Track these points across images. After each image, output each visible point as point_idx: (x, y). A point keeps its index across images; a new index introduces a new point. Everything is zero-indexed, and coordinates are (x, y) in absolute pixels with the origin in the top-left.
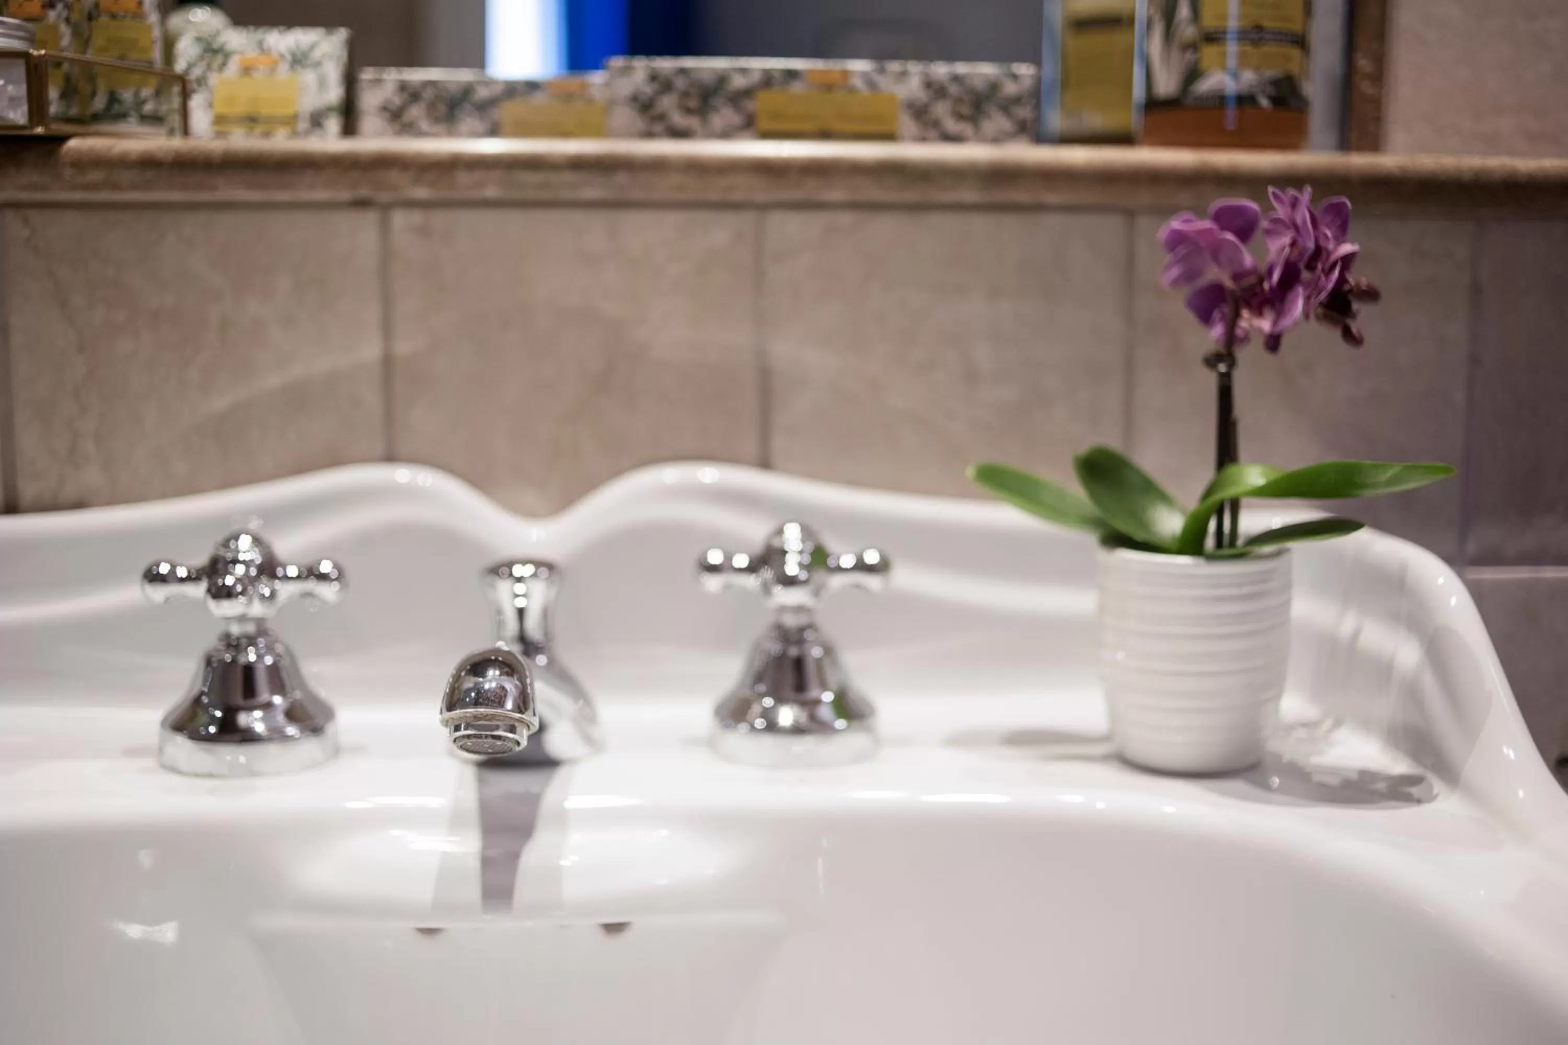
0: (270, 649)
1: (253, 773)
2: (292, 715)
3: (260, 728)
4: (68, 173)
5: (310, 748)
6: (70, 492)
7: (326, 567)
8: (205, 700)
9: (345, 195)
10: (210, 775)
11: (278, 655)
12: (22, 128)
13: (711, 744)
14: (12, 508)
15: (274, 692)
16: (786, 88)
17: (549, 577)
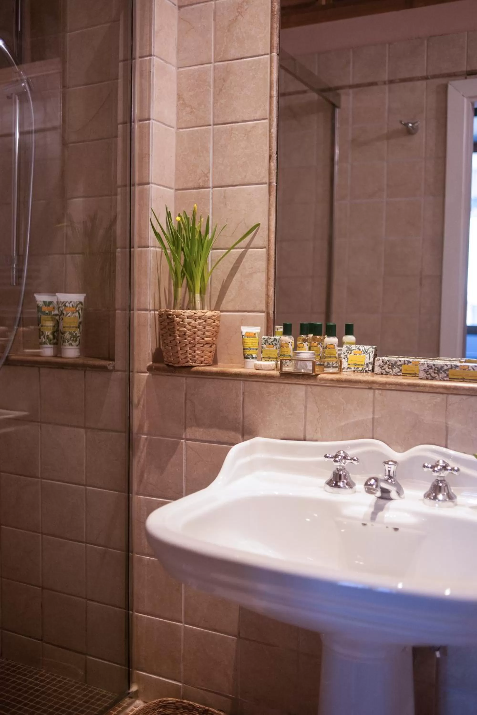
0: (345, 472)
1: (339, 493)
2: (347, 484)
3: (342, 485)
4: (318, 381)
5: (350, 490)
6: (315, 438)
7: (355, 458)
8: (332, 480)
9: (368, 387)
10: (332, 493)
11: (346, 473)
12: (311, 373)
13: (423, 500)
14: (305, 440)
15: (344, 479)
16: (455, 369)
17: (396, 465)
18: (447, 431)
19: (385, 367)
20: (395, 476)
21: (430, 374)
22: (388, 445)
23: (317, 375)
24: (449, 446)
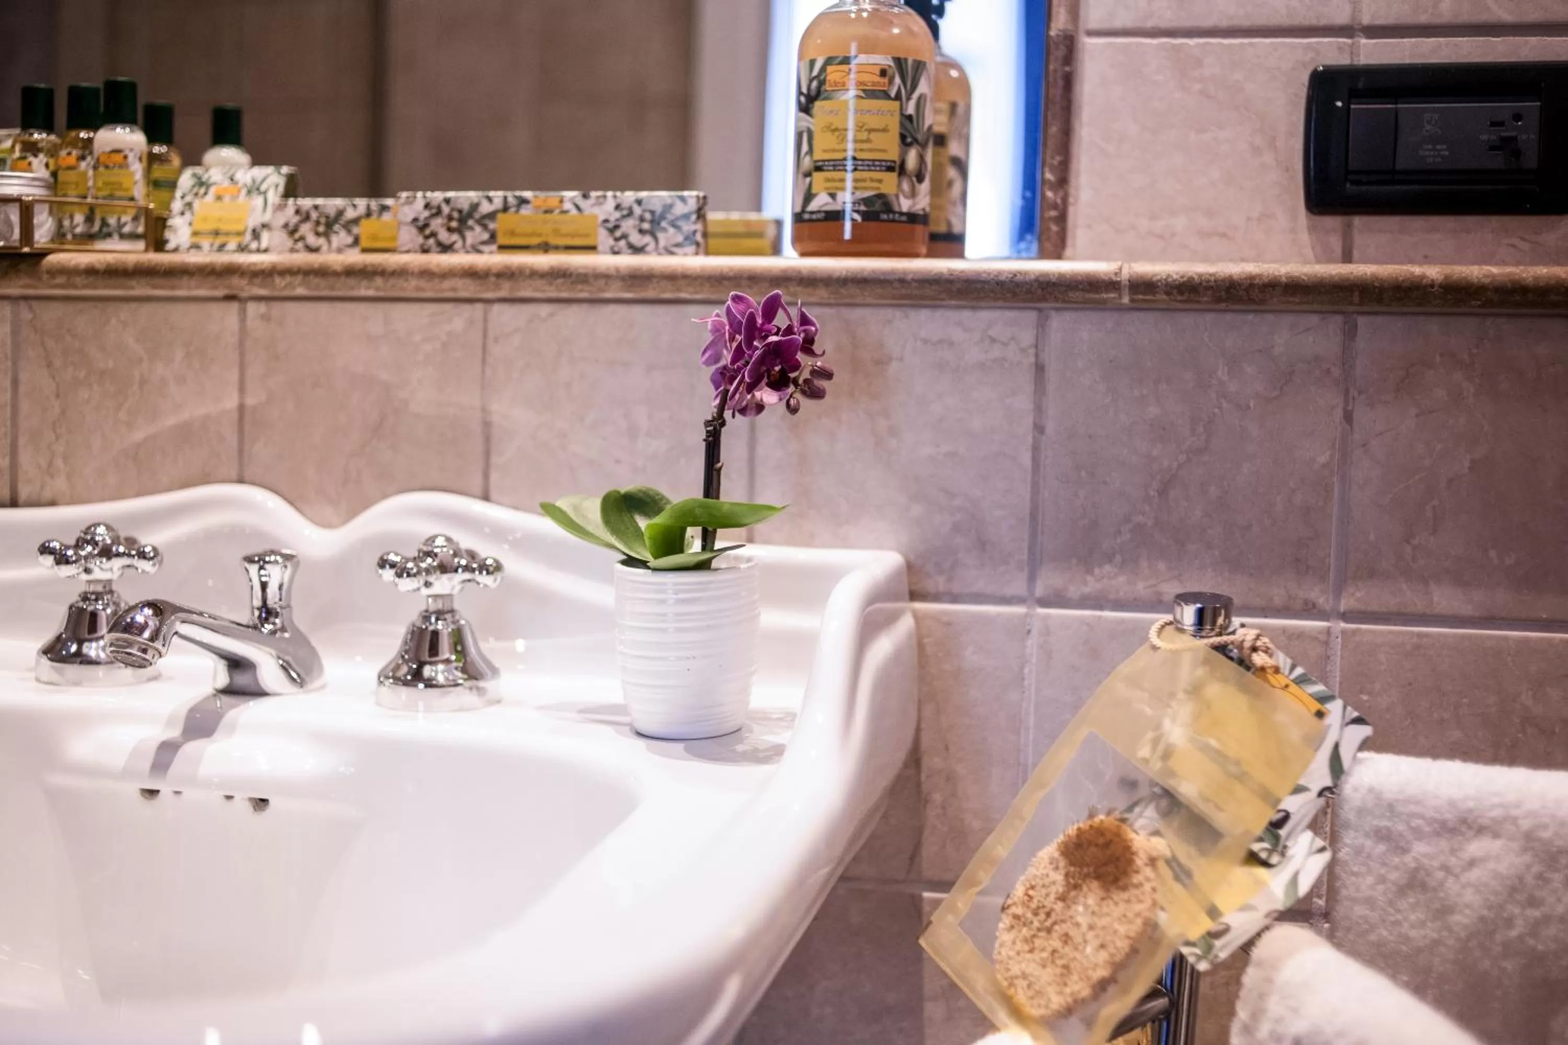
0: (110, 604)
3: (95, 655)
4: (45, 277)
6: (47, 495)
7: (147, 549)
8: (64, 636)
9: (220, 293)
10: (54, 685)
11: (116, 607)
12: (16, 248)
14: (14, 503)
16: (517, 211)
17: (289, 564)
18: (487, 439)
19: (306, 229)
20: (289, 606)
21: (433, 235)
22: (291, 503)
23: (41, 255)
24: (493, 495)
